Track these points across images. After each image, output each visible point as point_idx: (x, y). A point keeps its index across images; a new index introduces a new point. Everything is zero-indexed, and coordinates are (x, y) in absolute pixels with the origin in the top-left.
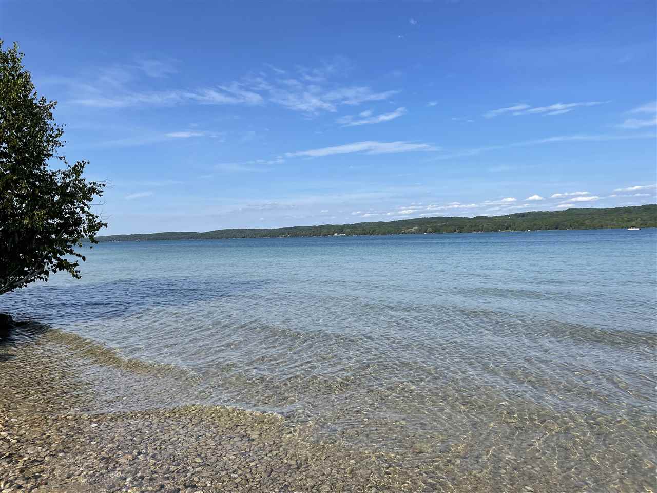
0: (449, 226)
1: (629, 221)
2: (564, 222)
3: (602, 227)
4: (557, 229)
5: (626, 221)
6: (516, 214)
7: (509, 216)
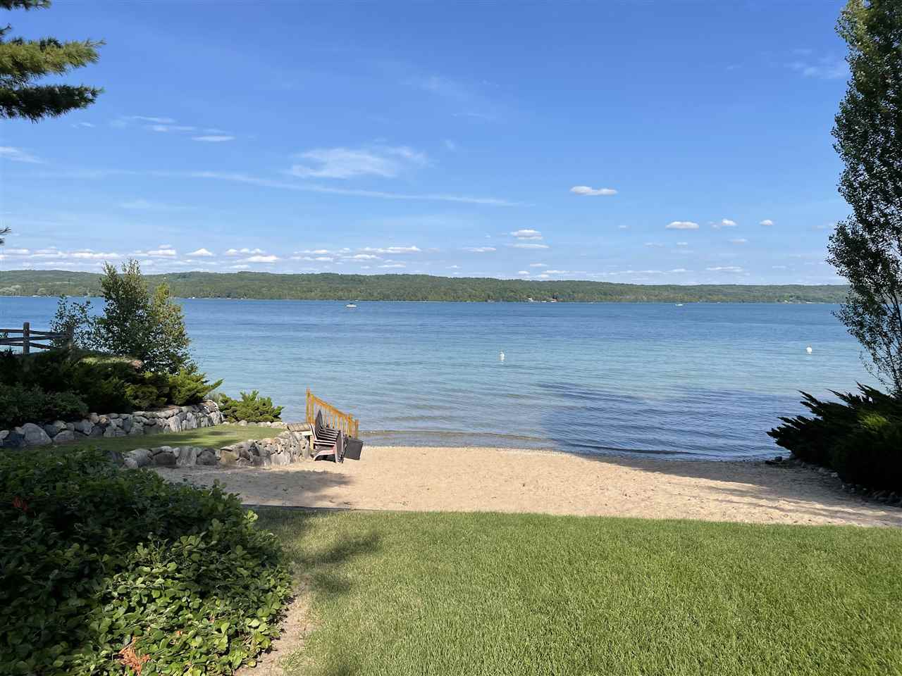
0: (75, 286)
1: (308, 291)
2: (237, 288)
3: (280, 297)
4: (228, 297)
5: (305, 292)
6: (174, 274)
7: (164, 276)
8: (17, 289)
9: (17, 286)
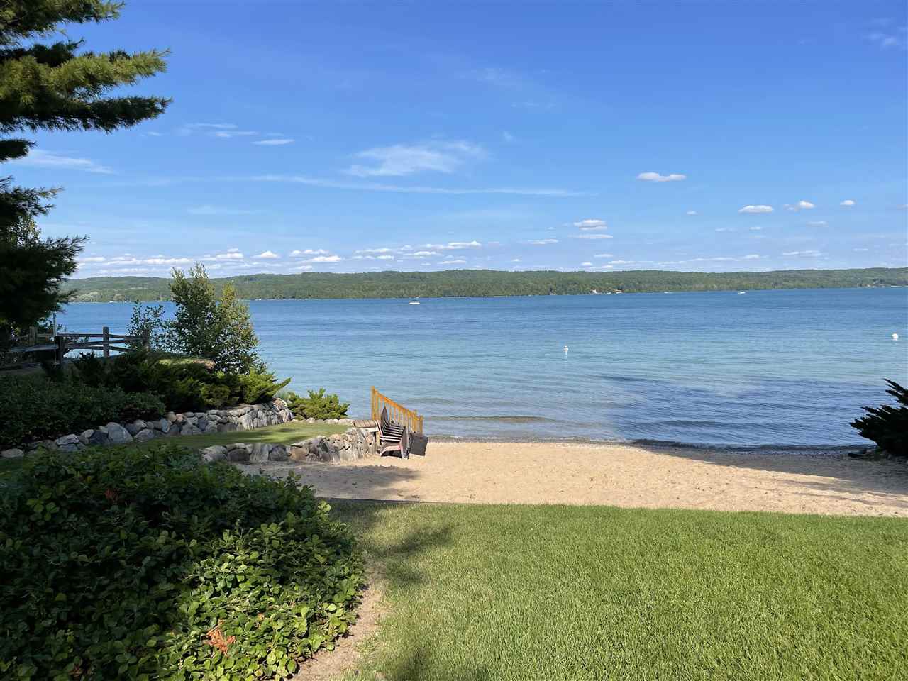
0: (149, 291)
2: (301, 289)
4: (293, 297)
5: (367, 291)
6: (240, 277)
8: (95, 296)
9: (95, 293)
